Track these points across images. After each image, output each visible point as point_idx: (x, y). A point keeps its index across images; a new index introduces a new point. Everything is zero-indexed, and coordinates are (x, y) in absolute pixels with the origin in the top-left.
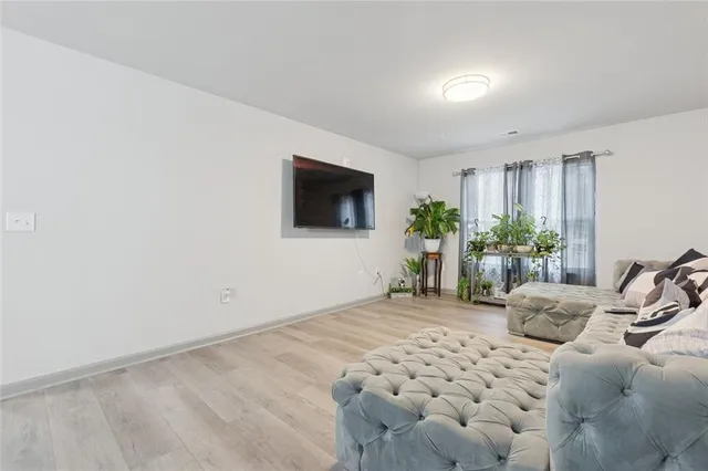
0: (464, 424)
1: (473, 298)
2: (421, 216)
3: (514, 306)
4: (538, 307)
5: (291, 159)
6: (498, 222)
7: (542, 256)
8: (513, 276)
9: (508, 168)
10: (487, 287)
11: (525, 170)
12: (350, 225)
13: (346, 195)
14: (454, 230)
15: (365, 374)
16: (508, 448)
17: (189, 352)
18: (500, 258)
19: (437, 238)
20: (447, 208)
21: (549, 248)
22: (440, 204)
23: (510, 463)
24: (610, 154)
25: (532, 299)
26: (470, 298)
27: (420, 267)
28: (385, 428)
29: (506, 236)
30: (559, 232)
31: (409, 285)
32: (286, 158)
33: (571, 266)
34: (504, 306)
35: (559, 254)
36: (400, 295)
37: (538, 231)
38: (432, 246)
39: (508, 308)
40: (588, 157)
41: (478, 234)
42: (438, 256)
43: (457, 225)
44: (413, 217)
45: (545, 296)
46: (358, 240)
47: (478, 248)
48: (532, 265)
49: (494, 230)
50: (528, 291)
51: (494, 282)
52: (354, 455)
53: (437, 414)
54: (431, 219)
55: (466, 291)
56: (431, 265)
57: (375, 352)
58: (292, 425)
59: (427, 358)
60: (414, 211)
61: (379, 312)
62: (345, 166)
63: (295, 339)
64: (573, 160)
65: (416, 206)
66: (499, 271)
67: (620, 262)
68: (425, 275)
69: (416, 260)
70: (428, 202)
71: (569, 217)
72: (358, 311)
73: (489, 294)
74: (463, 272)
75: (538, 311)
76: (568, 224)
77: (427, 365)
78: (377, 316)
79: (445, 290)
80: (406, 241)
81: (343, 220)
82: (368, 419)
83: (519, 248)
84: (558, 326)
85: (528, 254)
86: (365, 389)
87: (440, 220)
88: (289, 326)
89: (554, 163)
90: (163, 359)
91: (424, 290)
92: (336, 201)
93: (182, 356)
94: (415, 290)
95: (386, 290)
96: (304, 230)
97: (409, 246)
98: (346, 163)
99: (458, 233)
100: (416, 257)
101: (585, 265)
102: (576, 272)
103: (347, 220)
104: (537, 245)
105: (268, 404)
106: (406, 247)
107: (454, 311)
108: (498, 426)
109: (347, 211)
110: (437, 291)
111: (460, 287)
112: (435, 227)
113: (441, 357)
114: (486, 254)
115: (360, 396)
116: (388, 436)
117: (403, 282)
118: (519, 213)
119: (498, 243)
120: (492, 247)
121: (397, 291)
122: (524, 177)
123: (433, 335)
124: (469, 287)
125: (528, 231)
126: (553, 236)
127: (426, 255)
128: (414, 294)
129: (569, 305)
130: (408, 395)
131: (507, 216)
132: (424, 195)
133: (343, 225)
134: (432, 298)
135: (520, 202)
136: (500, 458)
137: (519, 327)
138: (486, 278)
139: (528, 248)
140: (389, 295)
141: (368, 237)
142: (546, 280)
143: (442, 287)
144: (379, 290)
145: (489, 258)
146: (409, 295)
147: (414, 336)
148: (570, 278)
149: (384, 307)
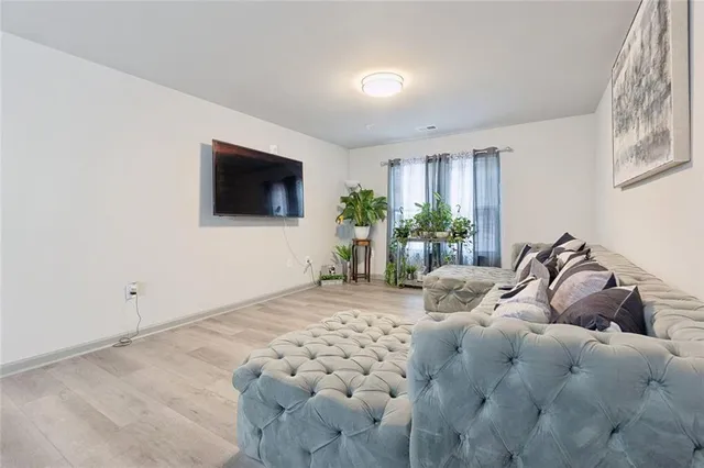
0: (349, 396)
1: (399, 282)
2: (351, 204)
3: (429, 287)
4: (449, 288)
5: (211, 144)
6: (421, 211)
7: (457, 241)
8: (434, 259)
9: (429, 160)
10: (412, 271)
11: (443, 163)
12: (282, 213)
13: (279, 182)
14: (382, 217)
15: (266, 359)
16: (382, 411)
17: (83, 356)
18: (422, 243)
19: (367, 225)
20: (375, 197)
21: (463, 234)
22: (368, 193)
23: (382, 423)
24: (510, 150)
25: (445, 280)
26: (396, 282)
27: (351, 255)
28: (282, 409)
29: (427, 222)
30: (471, 219)
31: (339, 272)
32: (206, 143)
33: (481, 249)
34: (421, 288)
35: (471, 238)
36: (330, 282)
37: (454, 218)
38: (361, 233)
39: (424, 289)
40: (493, 152)
41: (402, 221)
42: (368, 243)
43: (385, 213)
44: (344, 205)
45: (455, 277)
46: (286, 228)
47: (403, 234)
48: (450, 249)
49: (417, 218)
50: (443, 273)
51: (418, 266)
52: (254, 441)
53: (327, 389)
54: (361, 207)
55: (392, 275)
56: (361, 251)
57: (284, 337)
58: (197, 420)
59: (331, 339)
60: (344, 200)
61: (308, 300)
62: (271, 153)
63: (212, 332)
64: (482, 155)
65: (346, 194)
66: (422, 256)
67: (516, 245)
68: (355, 262)
69: (347, 247)
70: (358, 191)
71: (479, 205)
72: (285, 300)
73: (413, 278)
74: (391, 259)
75: (449, 291)
76: (479, 212)
77: (330, 345)
78: (304, 304)
79: (375, 276)
80: (338, 229)
81: (275, 207)
82: (265, 402)
83: (438, 234)
84: (465, 303)
85: (445, 239)
86: (264, 373)
87: (369, 208)
88: (210, 319)
89: (467, 157)
90: (47, 367)
91: (355, 277)
92: (267, 188)
93: (74, 361)
94: (346, 276)
95: (317, 279)
96: (225, 218)
97: (340, 233)
98: (272, 150)
99: (386, 220)
100: (347, 244)
101: (492, 249)
102: (485, 255)
103: (279, 208)
104: (453, 230)
105: (172, 402)
106: (337, 235)
107: (381, 296)
108: (379, 393)
109: (279, 198)
110: (367, 276)
111: (388, 272)
112: (364, 214)
113: (346, 337)
114: (410, 240)
115: (258, 381)
116: (284, 416)
117: (333, 269)
118: (438, 202)
119: (420, 230)
120: (415, 233)
121: (326, 279)
122: (443, 168)
123: (344, 318)
124: (395, 272)
125: (445, 218)
126: (466, 223)
127: (357, 242)
128: (345, 280)
129: (474, 284)
130: (304, 374)
131: (428, 204)
132: (353, 183)
133: (275, 213)
134: (362, 284)
135: (439, 192)
136: (375, 421)
137: (433, 307)
138: (410, 262)
139: (445, 234)
140: (320, 283)
141: (297, 225)
142: (461, 263)
143: (371, 273)
144: (309, 278)
145: (412, 243)
146: (340, 282)
147: (325, 320)
148: (480, 261)
149: (314, 295)
